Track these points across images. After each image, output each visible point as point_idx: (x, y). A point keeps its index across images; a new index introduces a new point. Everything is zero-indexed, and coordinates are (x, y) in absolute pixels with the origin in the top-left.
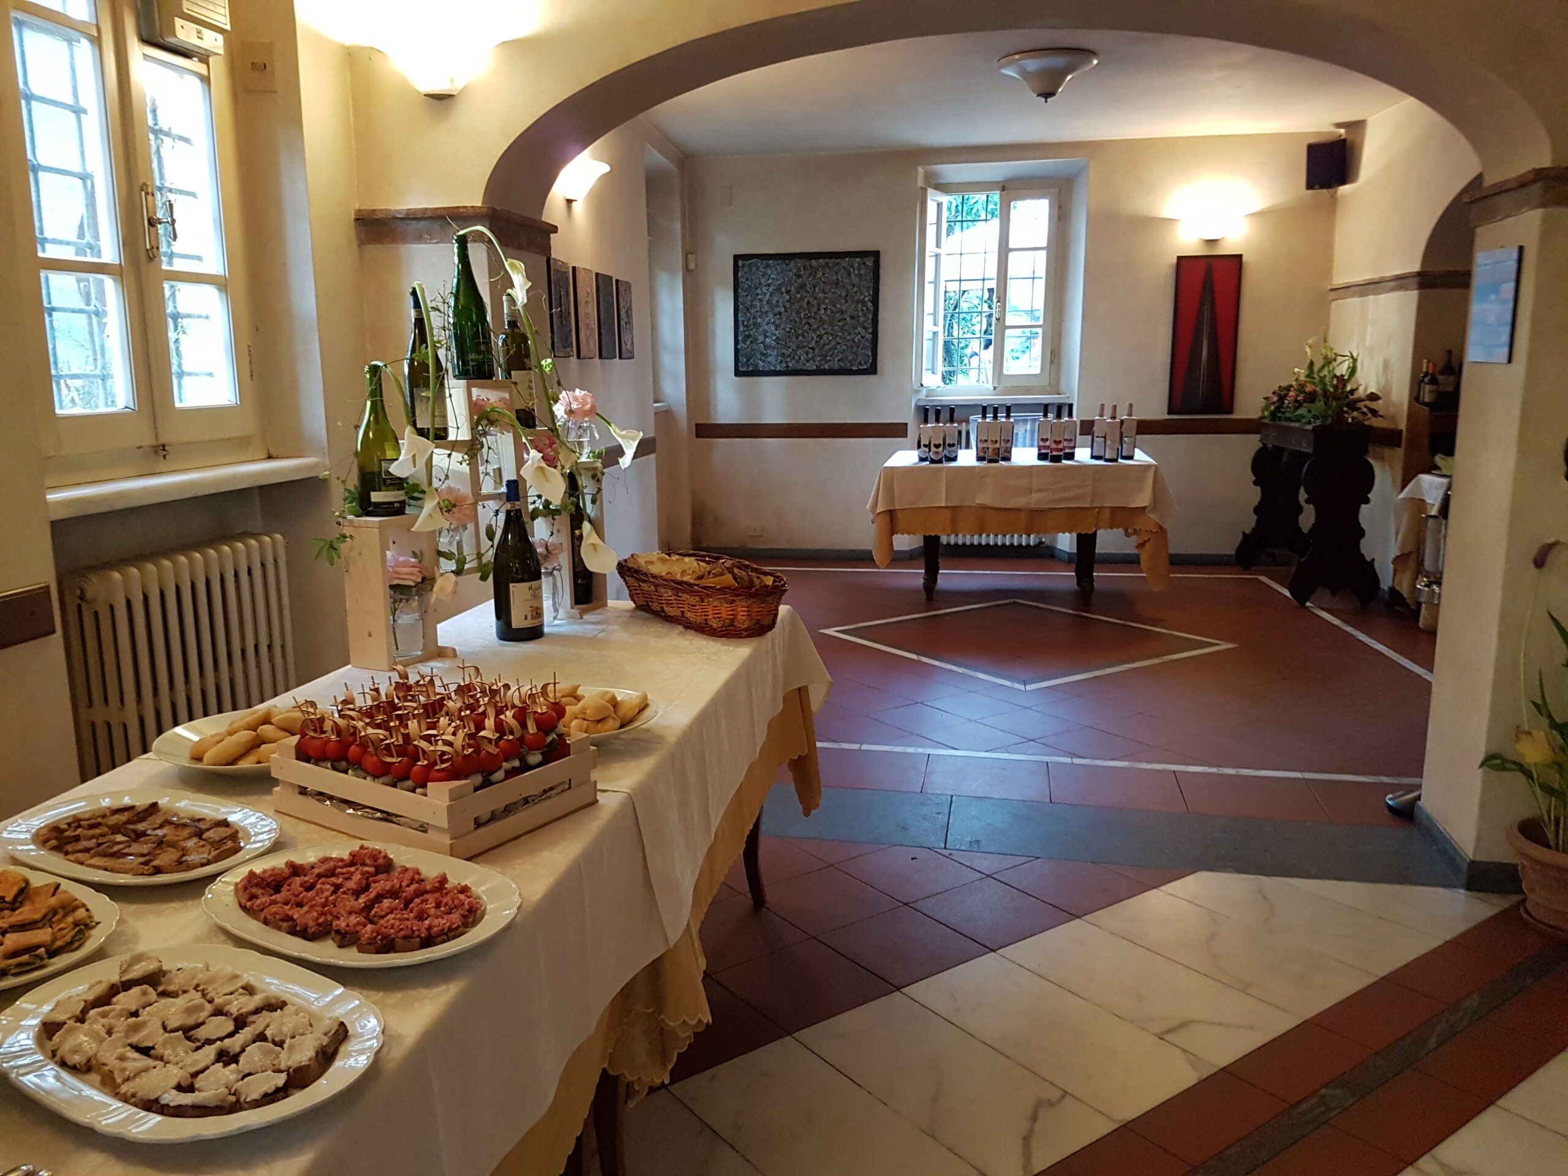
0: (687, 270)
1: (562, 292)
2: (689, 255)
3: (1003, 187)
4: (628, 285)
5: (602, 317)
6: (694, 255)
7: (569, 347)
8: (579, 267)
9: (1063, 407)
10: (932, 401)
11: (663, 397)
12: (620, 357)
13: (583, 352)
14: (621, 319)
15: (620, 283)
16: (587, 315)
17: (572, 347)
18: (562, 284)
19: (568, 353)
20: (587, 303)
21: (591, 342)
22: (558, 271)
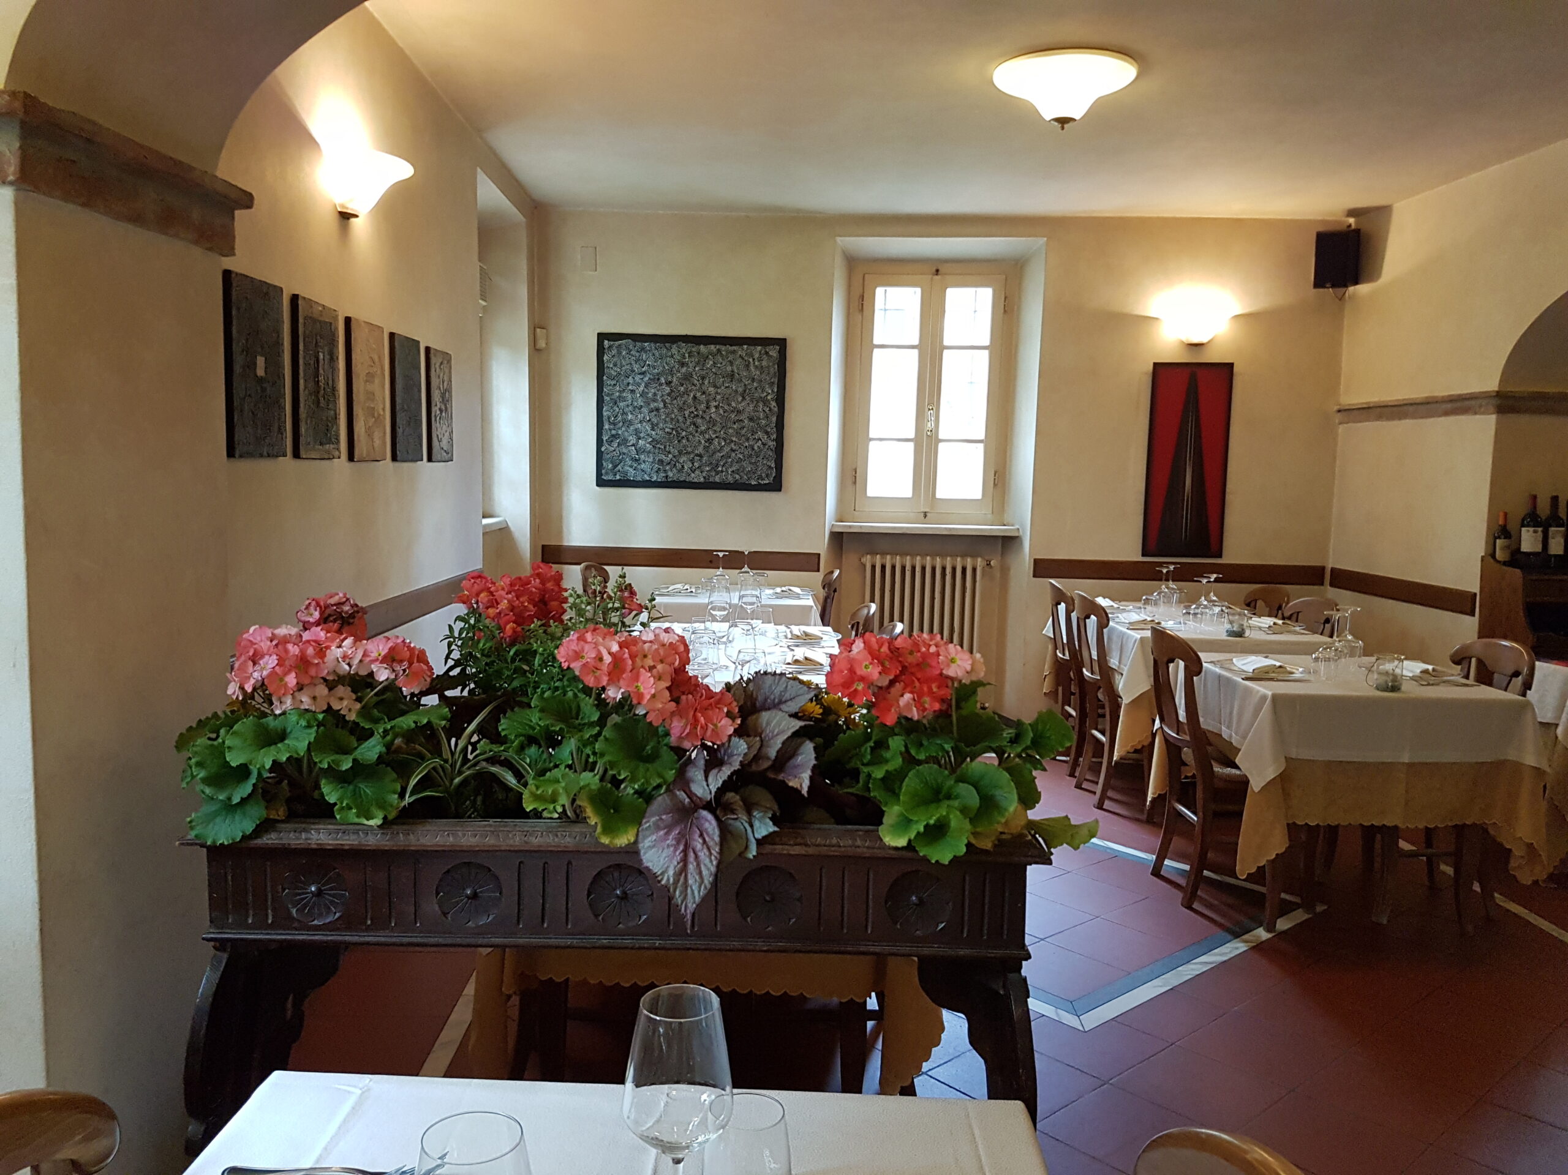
0: (534, 347)
1: (321, 356)
2: (538, 330)
3: (937, 271)
4: (447, 357)
5: (398, 400)
6: (545, 331)
7: (330, 442)
8: (356, 320)
9: (1008, 542)
10: (850, 527)
11: (498, 509)
12: (430, 460)
13: (360, 449)
14: (433, 404)
15: (432, 352)
16: (371, 396)
17: (338, 442)
18: (321, 343)
19: (328, 452)
20: (370, 377)
21: (377, 435)
22: (314, 321)
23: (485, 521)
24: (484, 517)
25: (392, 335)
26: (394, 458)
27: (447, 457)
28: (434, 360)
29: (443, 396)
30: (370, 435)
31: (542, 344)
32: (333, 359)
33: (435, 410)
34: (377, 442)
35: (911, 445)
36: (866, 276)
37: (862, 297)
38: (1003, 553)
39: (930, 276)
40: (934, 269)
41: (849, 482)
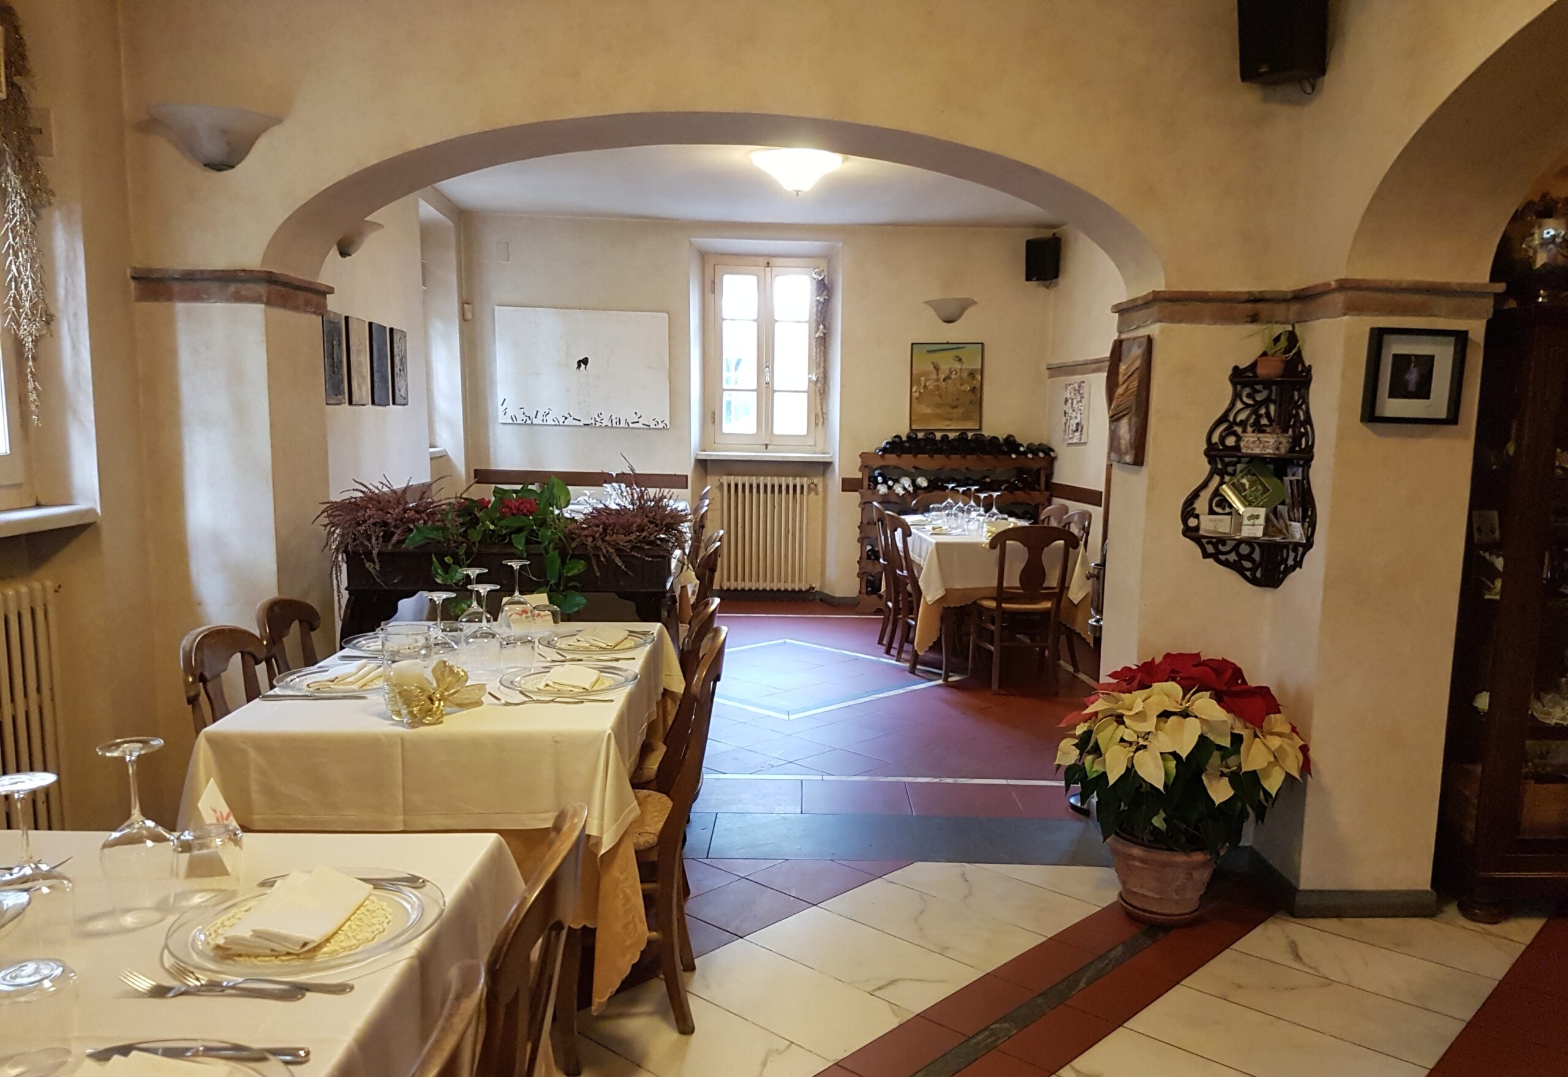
0: (463, 319)
1: (335, 342)
2: (466, 306)
3: (768, 263)
4: (403, 334)
5: (375, 365)
6: (470, 306)
7: (341, 394)
8: (352, 317)
9: (827, 465)
10: (710, 455)
11: (438, 444)
12: (394, 403)
13: (355, 399)
14: (395, 365)
15: (394, 331)
16: (360, 363)
17: (344, 394)
18: (335, 335)
19: (339, 400)
20: (359, 352)
21: (364, 389)
22: (331, 322)
23: (432, 450)
24: (430, 447)
25: (370, 324)
26: (373, 403)
27: (404, 402)
28: (396, 337)
29: (401, 360)
30: (360, 389)
31: (469, 316)
32: (340, 344)
33: (397, 370)
34: (364, 394)
35: (755, 394)
36: (716, 266)
37: (713, 282)
38: (824, 474)
39: (763, 268)
40: (766, 262)
41: (709, 421)
